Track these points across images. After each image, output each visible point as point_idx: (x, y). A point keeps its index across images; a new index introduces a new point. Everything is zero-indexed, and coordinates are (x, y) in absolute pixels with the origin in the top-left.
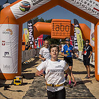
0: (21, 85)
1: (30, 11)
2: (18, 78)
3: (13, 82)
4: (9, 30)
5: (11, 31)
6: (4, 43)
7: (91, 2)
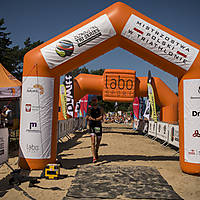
0: (58, 178)
1: (73, 55)
2: (52, 167)
3: (43, 174)
4: (38, 86)
5: (41, 88)
6: (28, 108)
7: (173, 42)
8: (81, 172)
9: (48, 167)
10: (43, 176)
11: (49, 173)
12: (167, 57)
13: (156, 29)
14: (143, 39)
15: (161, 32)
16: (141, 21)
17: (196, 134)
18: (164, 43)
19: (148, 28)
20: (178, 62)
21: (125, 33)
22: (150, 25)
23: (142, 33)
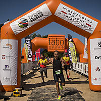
0: (20, 96)
2: (17, 90)
4: (9, 44)
5: (11, 46)
6: (4, 57)
7: (83, 18)
8: (34, 92)
9: (15, 90)
10: (12, 95)
11: (15, 93)
12: (80, 27)
13: (74, 11)
14: (67, 17)
15: (76, 13)
16: (65, 7)
17: (98, 69)
18: (78, 19)
19: (69, 11)
21: (57, 14)
22: (70, 9)
23: (66, 13)
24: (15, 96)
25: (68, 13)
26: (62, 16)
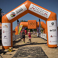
7: (43, 11)
8: (19, 49)
9: (9, 48)
12: (42, 15)
13: (38, 7)
14: (35, 10)
15: (40, 8)
16: (34, 5)
18: (41, 11)
19: (36, 7)
20: (45, 16)
23: (34, 9)
24: (9, 52)
25: (35, 8)
26: (32, 10)
